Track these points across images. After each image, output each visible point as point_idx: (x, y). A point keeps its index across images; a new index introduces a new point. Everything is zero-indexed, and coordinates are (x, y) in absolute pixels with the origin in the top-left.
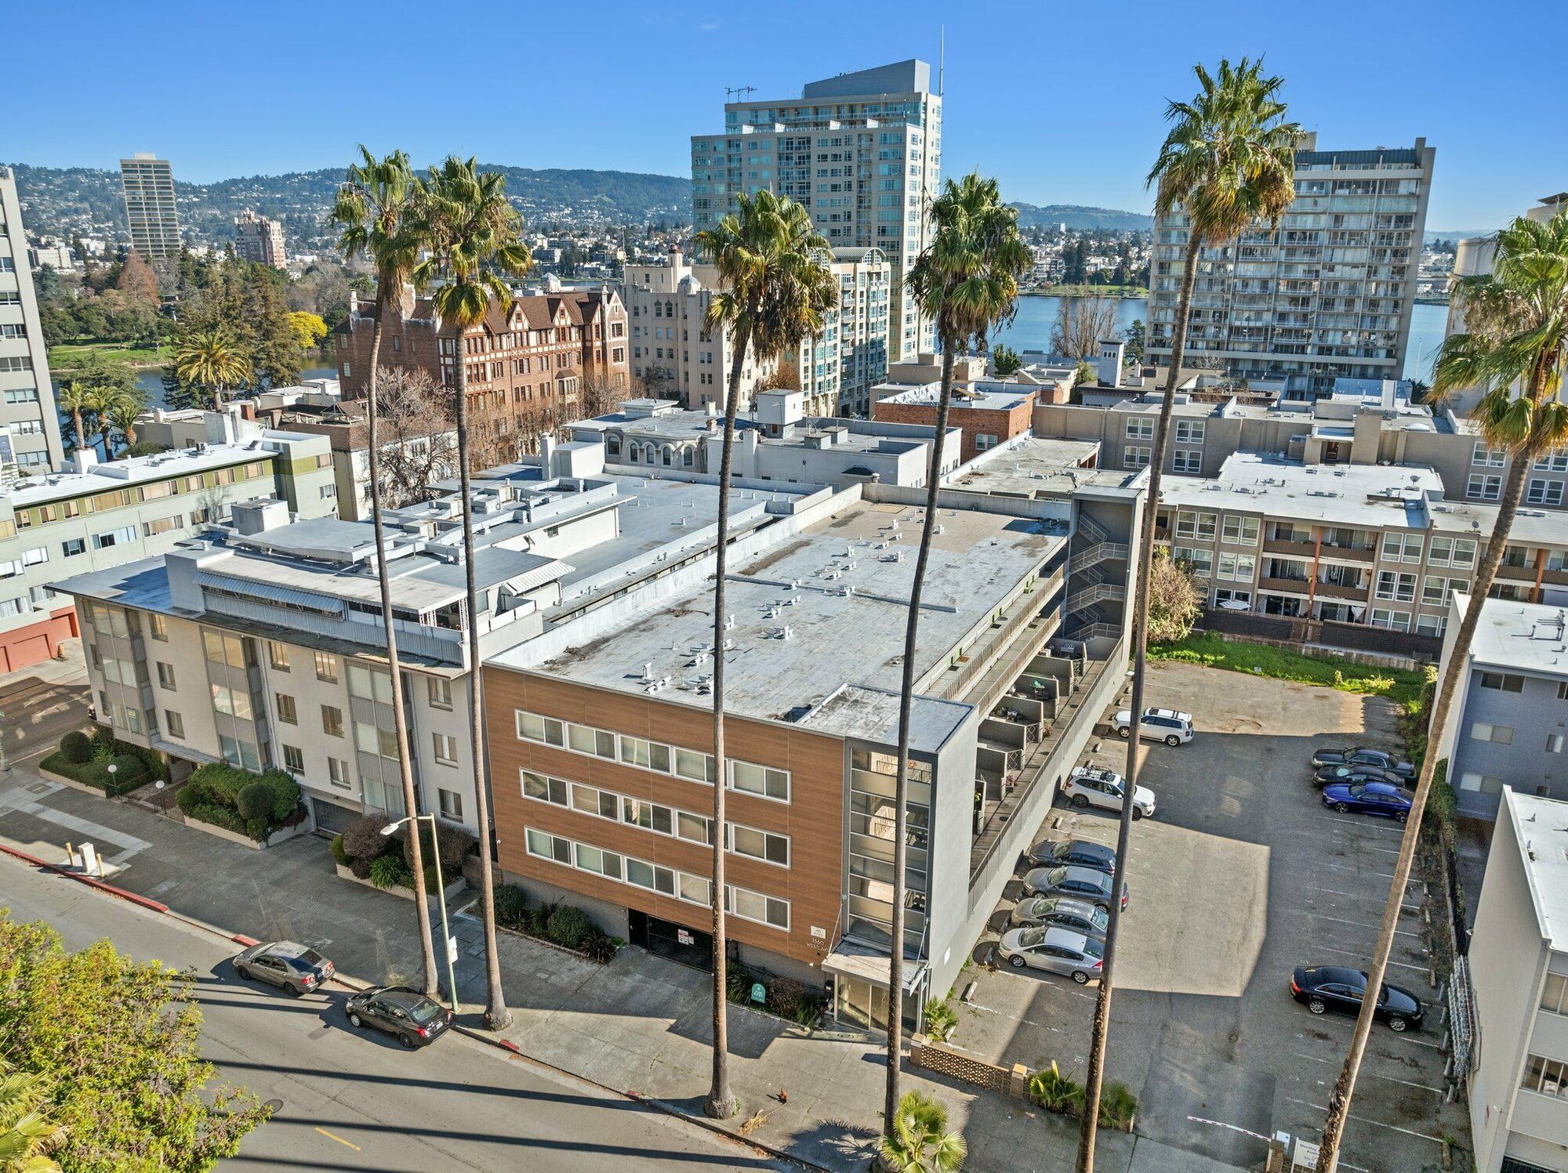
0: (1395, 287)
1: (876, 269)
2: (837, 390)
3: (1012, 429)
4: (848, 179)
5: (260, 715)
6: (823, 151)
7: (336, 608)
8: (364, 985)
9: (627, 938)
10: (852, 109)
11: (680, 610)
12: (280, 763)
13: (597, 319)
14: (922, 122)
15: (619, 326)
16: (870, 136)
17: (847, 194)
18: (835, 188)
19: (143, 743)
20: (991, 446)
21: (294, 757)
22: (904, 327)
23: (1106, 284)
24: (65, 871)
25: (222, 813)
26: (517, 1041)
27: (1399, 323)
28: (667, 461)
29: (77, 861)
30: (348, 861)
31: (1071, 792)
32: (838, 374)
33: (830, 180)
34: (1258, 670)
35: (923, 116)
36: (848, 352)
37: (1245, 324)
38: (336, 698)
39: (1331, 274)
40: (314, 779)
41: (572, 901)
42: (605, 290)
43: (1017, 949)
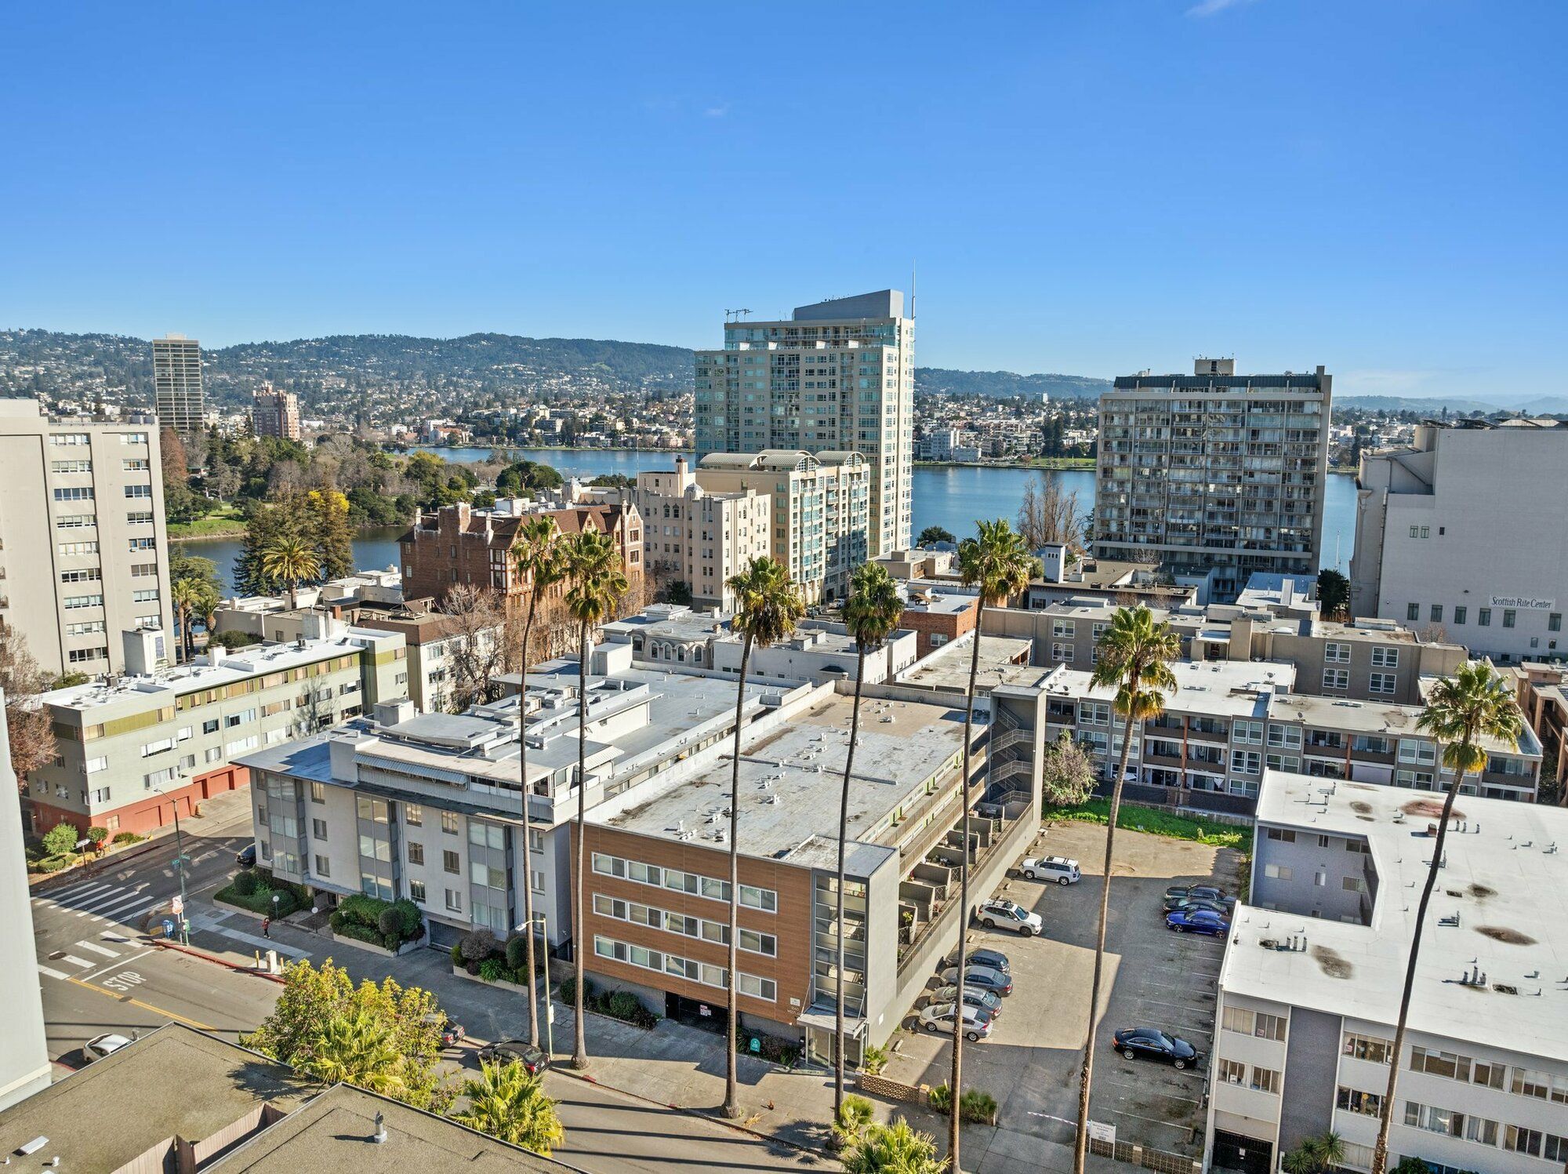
0: (1307, 491)
1: (857, 470)
2: (823, 577)
3: (959, 629)
4: (832, 390)
5: (395, 857)
6: (810, 367)
7: (462, 781)
8: (485, 1043)
9: (664, 1013)
10: (836, 331)
11: (699, 782)
12: (407, 894)
13: (618, 527)
14: (897, 342)
15: (636, 533)
16: (852, 354)
17: (831, 403)
18: (821, 398)
19: (296, 879)
20: (943, 644)
21: (419, 893)
22: (883, 518)
23: (1083, 457)
24: (253, 972)
25: (366, 931)
26: (594, 1076)
27: (1312, 521)
28: (681, 658)
29: (263, 965)
30: (463, 963)
31: (981, 917)
32: (823, 563)
33: (816, 391)
34: (1140, 828)
35: (897, 337)
36: (832, 543)
37: (1179, 521)
38: (456, 845)
39: (1251, 479)
40: (434, 906)
41: (626, 988)
42: (625, 503)
43: (931, 1019)
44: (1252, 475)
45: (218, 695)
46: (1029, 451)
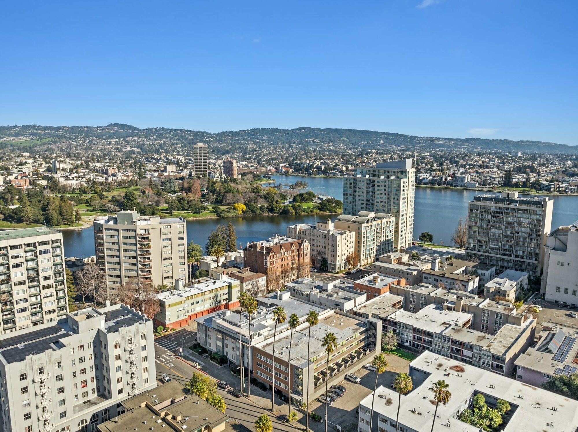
0: (537, 240)
1: (389, 220)
2: (375, 254)
3: (381, 292)
4: (385, 192)
5: (223, 346)
6: (378, 184)
7: (235, 333)
8: (233, 389)
9: (269, 388)
10: (388, 172)
11: (286, 338)
12: (225, 354)
13: (302, 247)
14: (407, 177)
15: (308, 248)
16: (392, 181)
17: (385, 196)
18: (381, 194)
19: (205, 347)
20: (377, 296)
21: (227, 353)
23: (520, 187)
24: (194, 367)
25: (216, 361)
26: (251, 399)
27: (539, 250)
28: (303, 296)
29: (195, 365)
30: (233, 371)
31: (347, 377)
32: (375, 250)
33: (380, 192)
35: (408, 175)
36: (379, 244)
37: (493, 246)
38: (234, 346)
40: (230, 357)
41: (262, 382)
42: (304, 240)
44: (518, 233)
45: (195, 296)
46: (499, 183)
